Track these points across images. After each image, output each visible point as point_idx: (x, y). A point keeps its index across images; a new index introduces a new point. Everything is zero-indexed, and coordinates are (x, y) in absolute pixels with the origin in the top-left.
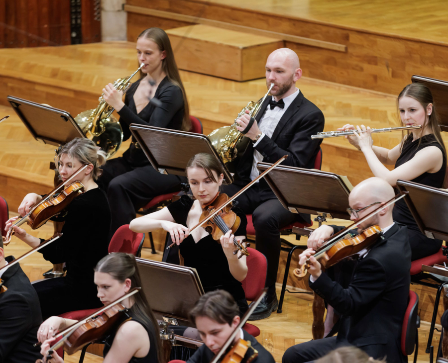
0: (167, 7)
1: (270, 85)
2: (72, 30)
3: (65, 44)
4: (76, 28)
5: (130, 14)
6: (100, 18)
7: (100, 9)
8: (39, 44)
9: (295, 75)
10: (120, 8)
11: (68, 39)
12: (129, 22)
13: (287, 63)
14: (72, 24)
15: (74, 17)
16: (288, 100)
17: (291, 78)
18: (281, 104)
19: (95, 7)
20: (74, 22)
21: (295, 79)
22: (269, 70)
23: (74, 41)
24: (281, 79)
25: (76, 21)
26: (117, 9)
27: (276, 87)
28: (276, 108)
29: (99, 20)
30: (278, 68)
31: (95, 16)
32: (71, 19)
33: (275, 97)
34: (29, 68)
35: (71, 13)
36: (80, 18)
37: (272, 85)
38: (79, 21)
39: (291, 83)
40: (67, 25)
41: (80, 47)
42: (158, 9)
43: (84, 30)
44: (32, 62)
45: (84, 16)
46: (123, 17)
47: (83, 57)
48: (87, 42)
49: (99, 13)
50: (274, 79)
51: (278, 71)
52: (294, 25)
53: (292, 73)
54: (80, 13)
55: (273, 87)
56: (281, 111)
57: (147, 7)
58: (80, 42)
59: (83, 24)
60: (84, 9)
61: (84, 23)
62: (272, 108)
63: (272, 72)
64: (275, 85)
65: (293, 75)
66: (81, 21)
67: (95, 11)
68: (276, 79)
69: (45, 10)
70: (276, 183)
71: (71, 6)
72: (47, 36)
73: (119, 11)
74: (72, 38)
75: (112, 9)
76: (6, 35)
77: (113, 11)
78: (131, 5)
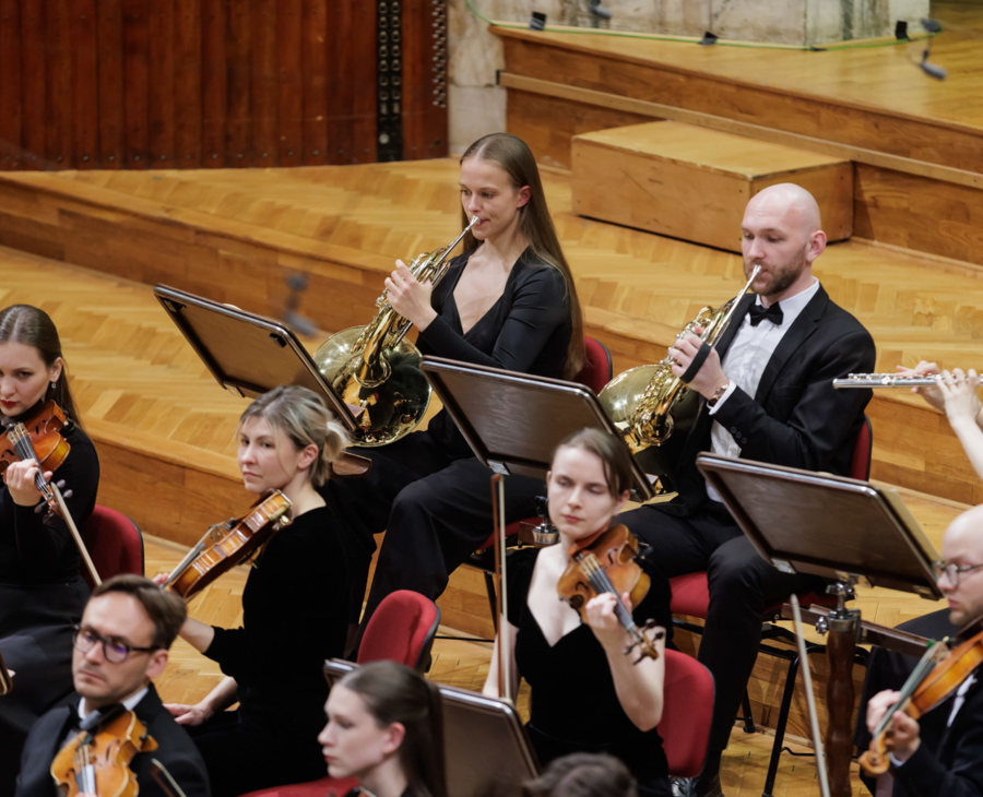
0: (596, 78)
1: (751, 270)
2: (379, 130)
3: (364, 160)
4: (390, 124)
5: (512, 92)
6: (445, 101)
7: (447, 80)
8: (304, 159)
9: (809, 246)
10: (493, 81)
11: (371, 150)
12: (511, 112)
13: (792, 217)
14: (379, 115)
15: (384, 98)
16: (794, 305)
17: (801, 253)
18: (775, 315)
19: (434, 75)
20: (384, 110)
21: (811, 255)
22: (751, 237)
23: (384, 155)
24: (777, 255)
25: (390, 108)
26: (485, 81)
27: (765, 274)
28: (764, 323)
29: (443, 106)
30: (770, 230)
31: (434, 98)
32: (379, 103)
33: (764, 298)
34: (271, 215)
35: (379, 88)
36: (400, 101)
37: (757, 269)
38: (396, 109)
39: (801, 266)
40: (371, 116)
41: (396, 169)
42: (574, 84)
43: (407, 130)
44: (281, 202)
45: (408, 97)
46: (500, 96)
47: (400, 192)
48: (414, 157)
49: (445, 90)
50: (760, 255)
51: (771, 236)
52: (876, 126)
53: (803, 242)
54: (399, 88)
55: (758, 274)
56: (775, 329)
57: (551, 79)
58: (399, 158)
59: (406, 114)
60: (409, 82)
61: (409, 114)
62: (755, 323)
63: (756, 241)
64: (764, 271)
65: (804, 247)
66: (401, 108)
67: (434, 86)
68: (766, 255)
69: (319, 81)
70: (743, 503)
71: (379, 73)
72: (323, 143)
73: (489, 86)
74: (380, 146)
75: (474, 82)
76: (227, 138)
77: (476, 87)
78: (516, 73)
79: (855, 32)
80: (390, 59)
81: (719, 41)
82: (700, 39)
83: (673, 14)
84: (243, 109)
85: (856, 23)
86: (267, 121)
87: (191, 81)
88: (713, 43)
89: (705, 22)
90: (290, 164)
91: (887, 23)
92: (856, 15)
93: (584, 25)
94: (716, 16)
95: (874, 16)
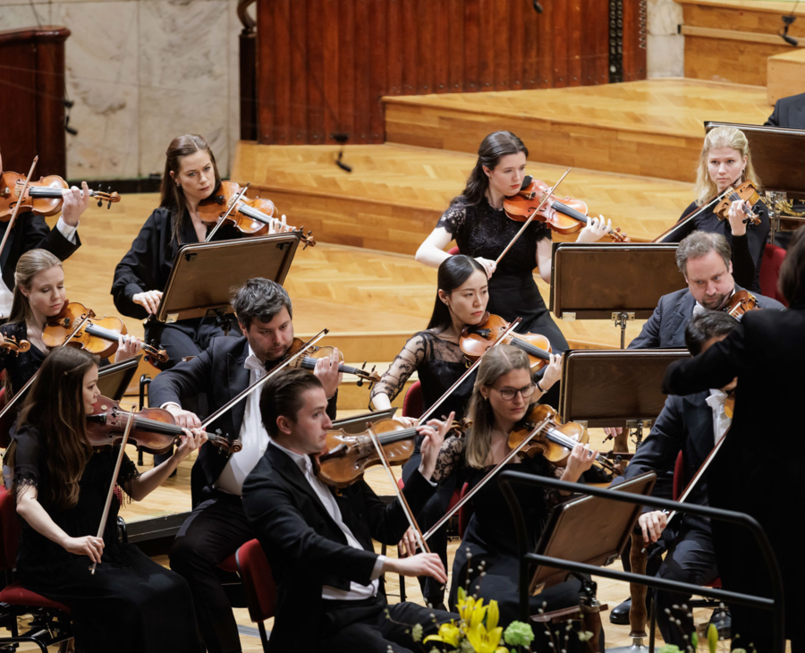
0: (755, 25)
2: (610, 63)
3: (602, 82)
4: (616, 59)
5: (688, 37)
6: (645, 45)
7: (646, 32)
8: (568, 83)
10: (676, 31)
11: (606, 76)
12: (687, 49)
14: (611, 54)
15: (613, 44)
19: (639, 29)
20: (613, 51)
23: (613, 79)
25: (616, 50)
26: (670, 31)
29: (645, 48)
31: (640, 43)
32: (610, 47)
35: (610, 37)
36: (621, 46)
38: (620, 51)
40: (606, 55)
43: (625, 63)
45: (626, 42)
46: (681, 40)
48: (629, 80)
49: (645, 38)
54: (621, 38)
57: (720, 28)
58: (622, 80)
59: (625, 53)
60: (626, 34)
66: (622, 50)
67: (639, 36)
69: (576, 35)
71: (610, 28)
72: (578, 72)
73: (674, 34)
74: (610, 73)
75: (663, 32)
76: (525, 71)
77: (665, 35)
78: (693, 25)
80: (616, 20)
84: (534, 53)
86: (547, 60)
87: (503, 37)
90: (560, 87)
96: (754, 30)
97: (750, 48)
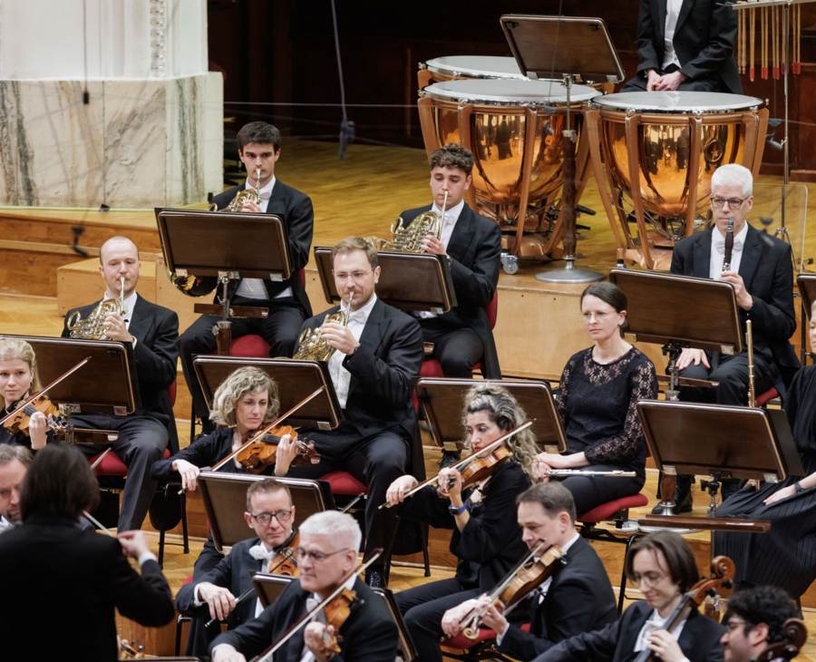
79: (189, 200)
81: (111, 209)
82: (99, 209)
83: (81, 194)
85: (189, 194)
88: (107, 211)
89: (100, 198)
91: (204, 194)
92: (189, 189)
93: (23, 204)
94: (108, 194)
95: (198, 190)
96: (44, 240)
97: (39, 258)
